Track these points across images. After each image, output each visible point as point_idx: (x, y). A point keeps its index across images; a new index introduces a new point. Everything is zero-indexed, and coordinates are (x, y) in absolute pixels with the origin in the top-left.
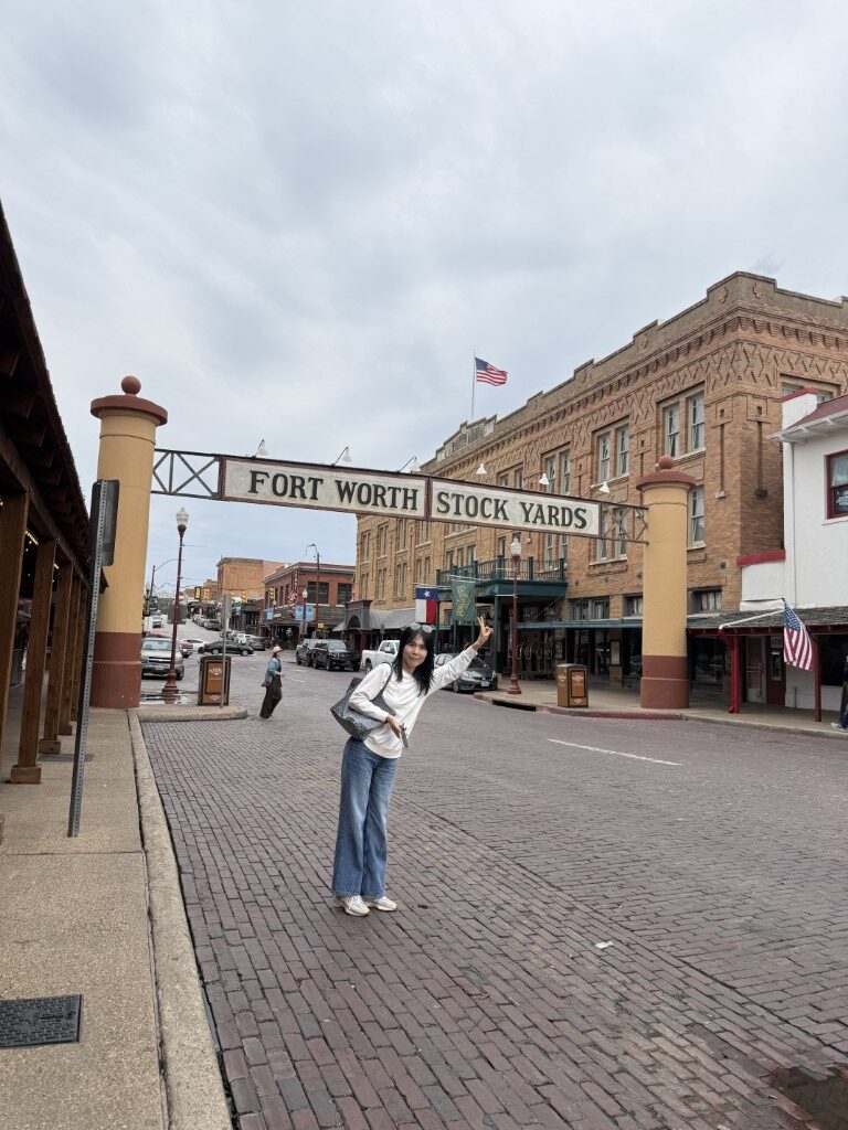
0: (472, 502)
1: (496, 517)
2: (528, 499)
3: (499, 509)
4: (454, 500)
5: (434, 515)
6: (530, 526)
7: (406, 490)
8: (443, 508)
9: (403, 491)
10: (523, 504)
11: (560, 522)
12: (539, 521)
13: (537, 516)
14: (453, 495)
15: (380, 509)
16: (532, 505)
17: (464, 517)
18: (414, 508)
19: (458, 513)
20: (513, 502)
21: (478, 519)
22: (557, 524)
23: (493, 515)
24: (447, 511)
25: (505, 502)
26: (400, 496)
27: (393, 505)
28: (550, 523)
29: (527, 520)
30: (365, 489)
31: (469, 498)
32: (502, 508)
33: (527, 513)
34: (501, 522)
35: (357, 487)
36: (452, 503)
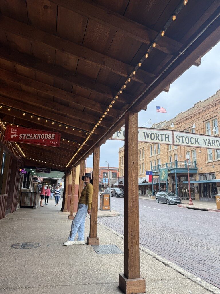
0: (187, 139)
1: (196, 144)
2: (205, 137)
3: (196, 141)
4: (182, 137)
5: (176, 143)
6: (207, 147)
7: (166, 135)
8: (178, 141)
9: (165, 135)
10: (204, 139)
11: (216, 145)
12: (209, 145)
13: (208, 143)
14: (181, 136)
15: (158, 141)
16: (207, 139)
17: (185, 144)
18: (169, 141)
19: (183, 142)
20: (200, 138)
21: (190, 144)
22: (215, 146)
23: (194, 143)
24: (179, 142)
25: (198, 138)
26: (164, 137)
27: (162, 140)
28: (213, 146)
29: (205, 145)
30: (152, 135)
31: (186, 137)
32: (197, 141)
33: (205, 142)
34: (197, 145)
35: (150, 134)
36: (181, 139)
